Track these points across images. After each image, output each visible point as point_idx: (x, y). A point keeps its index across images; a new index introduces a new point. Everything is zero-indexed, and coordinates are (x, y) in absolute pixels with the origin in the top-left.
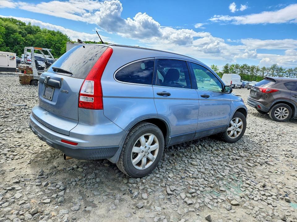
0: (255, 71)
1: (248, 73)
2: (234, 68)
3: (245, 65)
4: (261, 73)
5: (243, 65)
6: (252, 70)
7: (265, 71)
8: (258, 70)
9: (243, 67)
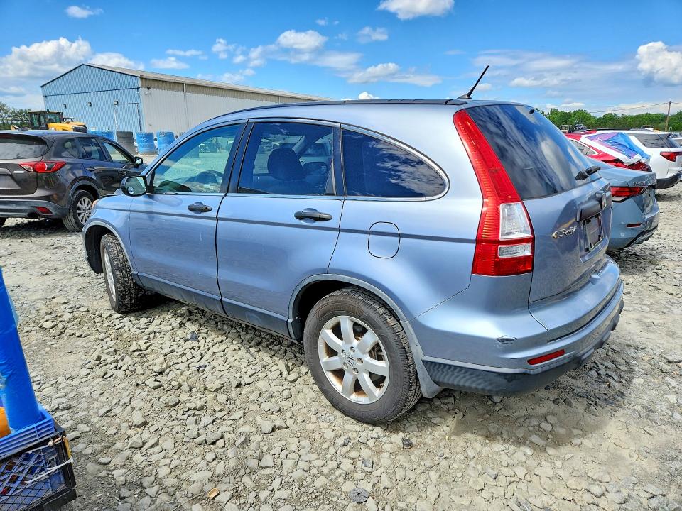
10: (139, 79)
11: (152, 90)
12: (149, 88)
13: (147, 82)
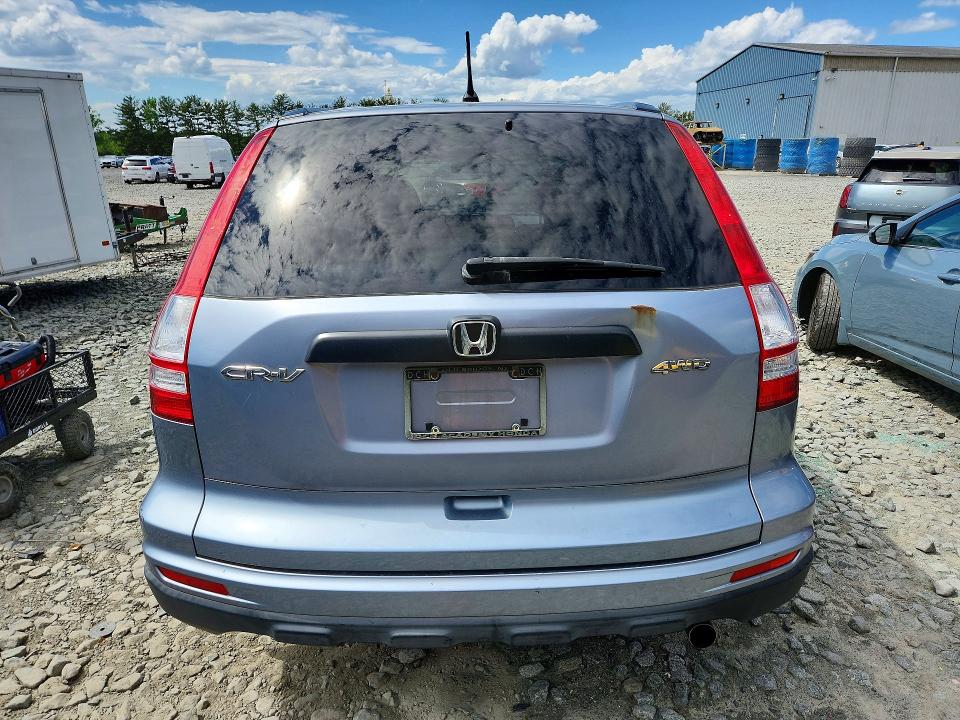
0: (229, 118)
1: (210, 127)
2: (158, 112)
3: (193, 100)
4: (249, 126)
5: (185, 101)
6: (221, 116)
7: (259, 118)
8: (238, 116)
9: (186, 107)
10: (823, 58)
11: (838, 74)
12: (834, 70)
13: (834, 61)
